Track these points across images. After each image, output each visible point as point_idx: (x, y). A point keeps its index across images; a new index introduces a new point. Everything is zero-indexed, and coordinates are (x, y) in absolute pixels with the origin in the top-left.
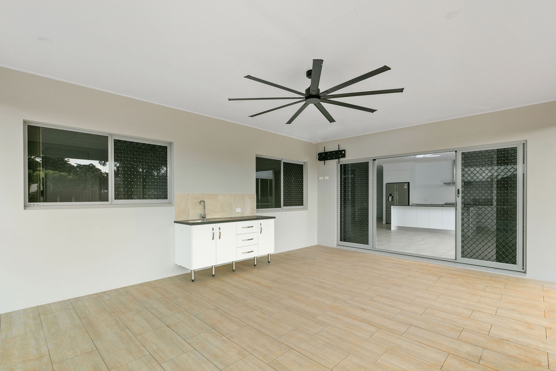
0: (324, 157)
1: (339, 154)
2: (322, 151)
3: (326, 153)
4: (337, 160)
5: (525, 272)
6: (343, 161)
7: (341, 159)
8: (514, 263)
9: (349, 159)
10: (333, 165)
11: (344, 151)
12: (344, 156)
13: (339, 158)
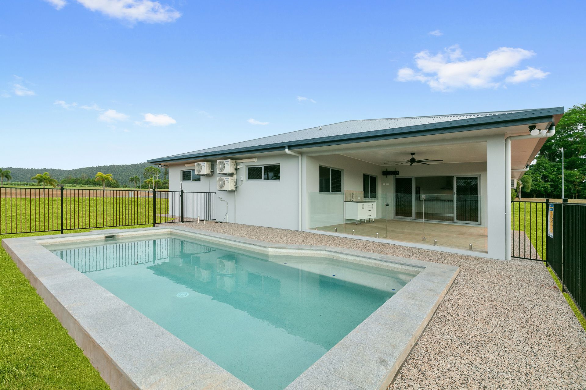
0: (386, 173)
1: (395, 173)
2: (385, 170)
3: (388, 172)
4: (394, 176)
5: (481, 225)
6: (397, 176)
7: (396, 176)
8: (477, 221)
9: (401, 175)
10: (392, 178)
11: (398, 171)
12: (398, 174)
13: (395, 175)
